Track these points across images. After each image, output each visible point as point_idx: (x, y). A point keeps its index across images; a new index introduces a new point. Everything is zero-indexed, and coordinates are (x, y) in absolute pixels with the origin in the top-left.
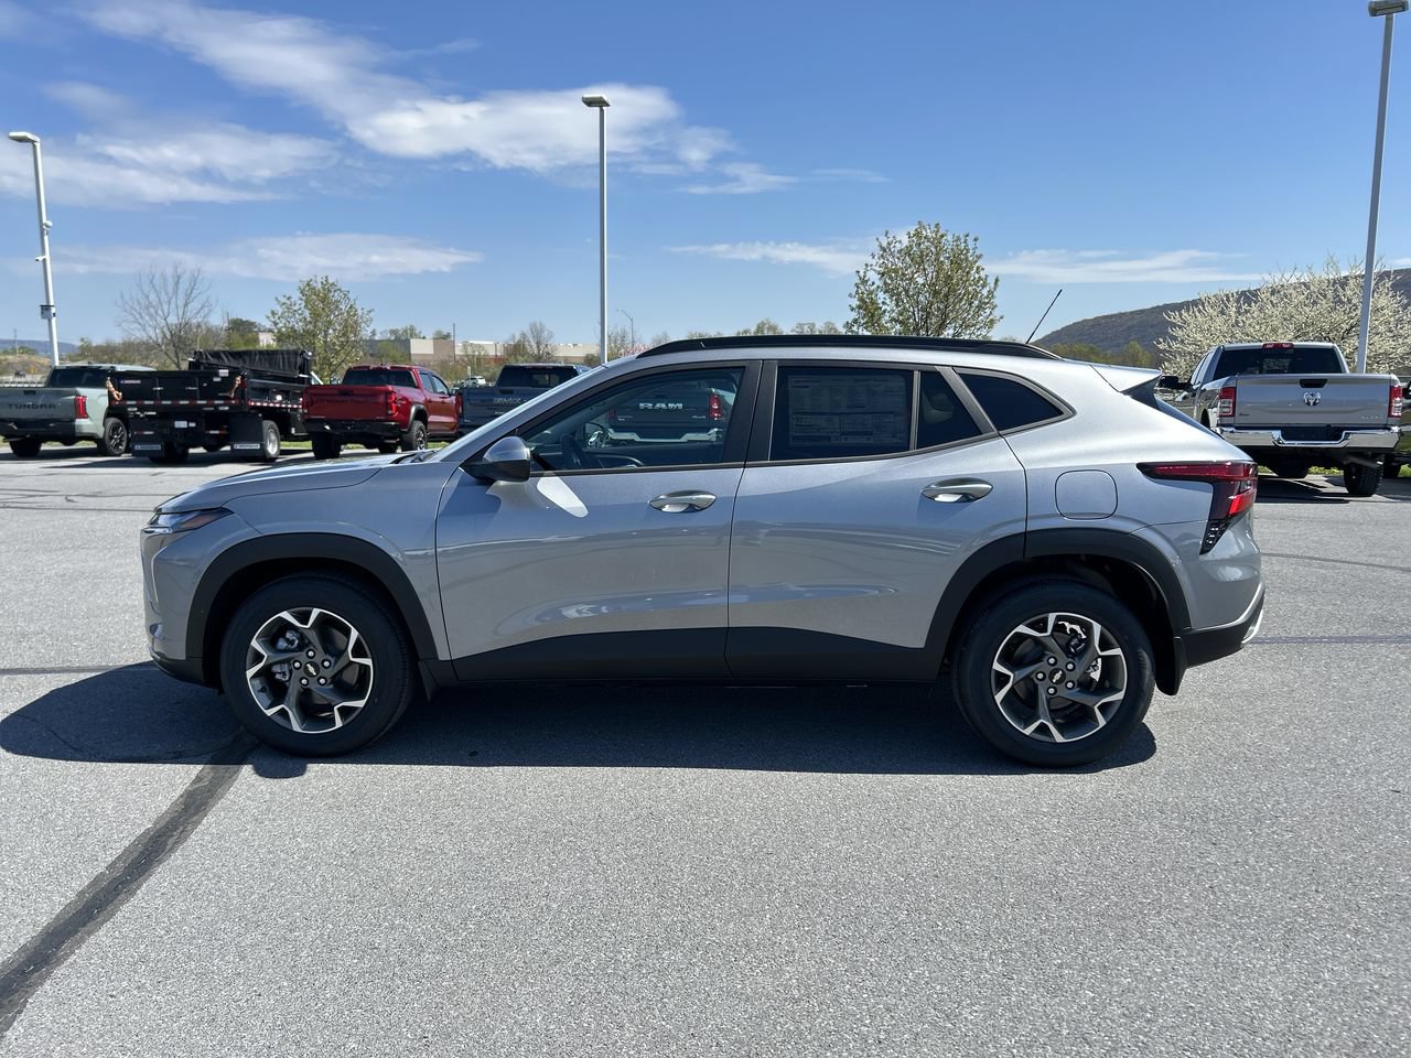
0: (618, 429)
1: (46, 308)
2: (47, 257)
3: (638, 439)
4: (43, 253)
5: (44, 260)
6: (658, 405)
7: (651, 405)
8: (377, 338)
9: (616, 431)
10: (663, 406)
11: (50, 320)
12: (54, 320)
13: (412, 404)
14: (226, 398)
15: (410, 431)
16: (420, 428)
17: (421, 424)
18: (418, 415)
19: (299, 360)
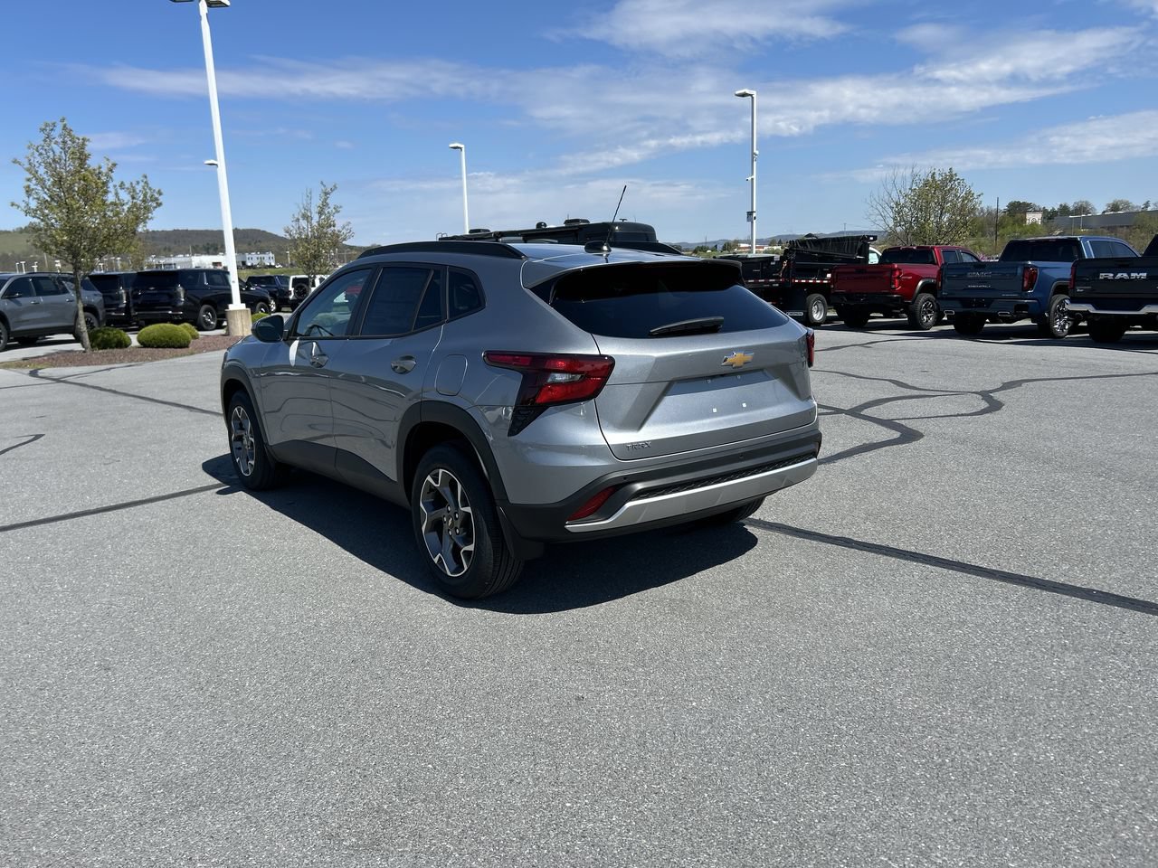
0: (1074, 301)
1: (750, 214)
2: (754, 177)
3: (1091, 309)
4: (752, 174)
5: (752, 179)
6: (1119, 275)
7: (1112, 275)
8: (1149, 209)
9: (1072, 302)
10: (1125, 275)
11: (752, 222)
12: (754, 221)
13: (921, 278)
14: (777, 277)
15: (913, 302)
16: (929, 300)
17: (930, 296)
18: (925, 289)
19: (860, 244)
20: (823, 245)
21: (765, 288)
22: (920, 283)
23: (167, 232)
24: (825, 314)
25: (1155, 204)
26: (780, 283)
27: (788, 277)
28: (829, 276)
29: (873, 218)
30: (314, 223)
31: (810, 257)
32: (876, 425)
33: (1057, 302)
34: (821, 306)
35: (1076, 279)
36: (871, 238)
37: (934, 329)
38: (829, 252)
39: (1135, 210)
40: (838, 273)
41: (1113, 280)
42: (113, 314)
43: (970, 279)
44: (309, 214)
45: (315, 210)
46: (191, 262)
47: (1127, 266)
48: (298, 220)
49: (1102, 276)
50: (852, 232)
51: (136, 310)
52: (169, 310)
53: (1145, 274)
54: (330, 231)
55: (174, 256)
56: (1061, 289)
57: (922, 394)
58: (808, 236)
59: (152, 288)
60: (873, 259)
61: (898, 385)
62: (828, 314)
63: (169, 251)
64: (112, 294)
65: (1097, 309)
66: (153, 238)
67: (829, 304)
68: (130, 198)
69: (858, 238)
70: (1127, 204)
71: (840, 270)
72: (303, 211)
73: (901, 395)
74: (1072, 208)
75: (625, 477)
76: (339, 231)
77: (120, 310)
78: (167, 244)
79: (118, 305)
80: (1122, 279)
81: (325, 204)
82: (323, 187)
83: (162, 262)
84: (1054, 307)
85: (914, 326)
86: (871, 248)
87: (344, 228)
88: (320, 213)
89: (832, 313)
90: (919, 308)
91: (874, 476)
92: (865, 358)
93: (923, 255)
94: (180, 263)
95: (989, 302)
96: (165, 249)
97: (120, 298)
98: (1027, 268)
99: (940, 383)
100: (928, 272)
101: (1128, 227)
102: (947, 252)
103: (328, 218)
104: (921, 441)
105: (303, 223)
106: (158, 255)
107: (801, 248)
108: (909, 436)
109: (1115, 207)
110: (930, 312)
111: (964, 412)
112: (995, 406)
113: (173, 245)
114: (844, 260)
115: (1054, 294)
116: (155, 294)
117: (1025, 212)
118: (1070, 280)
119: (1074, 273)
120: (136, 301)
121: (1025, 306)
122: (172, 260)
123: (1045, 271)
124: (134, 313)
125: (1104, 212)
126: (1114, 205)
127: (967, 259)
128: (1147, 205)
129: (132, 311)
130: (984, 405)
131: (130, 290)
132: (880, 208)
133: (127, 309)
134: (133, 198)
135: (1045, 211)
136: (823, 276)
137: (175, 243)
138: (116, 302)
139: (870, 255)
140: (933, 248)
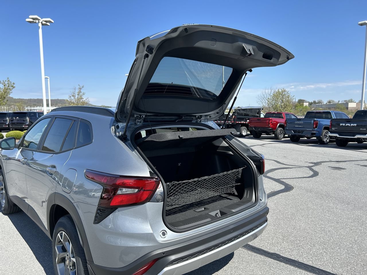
3: (338, 136)
6: (347, 124)
7: (344, 124)
8: (340, 103)
9: (331, 133)
10: (349, 125)
13: (279, 123)
14: (231, 121)
15: (276, 131)
16: (281, 130)
17: (281, 129)
18: (280, 126)
19: (258, 111)
20: (246, 111)
21: (227, 124)
22: (278, 124)
23: (35, 99)
24: (247, 133)
25: (341, 101)
26: (232, 123)
27: (235, 121)
28: (248, 121)
29: (259, 103)
30: (76, 97)
31: (242, 115)
32: (274, 182)
33: (324, 132)
34: (245, 131)
35: (332, 125)
36: (261, 109)
37: (283, 139)
38: (248, 113)
39: (336, 103)
40: (251, 120)
41: (345, 126)
42: (4, 126)
43: (296, 124)
44: (75, 95)
45: (76, 94)
46: (42, 109)
47: (349, 122)
48: (70, 97)
49: (341, 124)
50: (253, 107)
51: (12, 125)
52: (23, 125)
53: (356, 125)
54: (81, 100)
55: (36, 107)
56: (326, 128)
57: (287, 167)
58: (238, 107)
59: (18, 118)
60: (262, 116)
61: (278, 163)
62: (248, 133)
63: (35, 105)
64: (4, 119)
65: (339, 136)
66: (30, 101)
67: (248, 130)
68: (3, 86)
69: (257, 109)
70: (333, 101)
71: (251, 119)
72: (73, 94)
73: (279, 167)
74: (317, 102)
75: (164, 253)
76: (85, 101)
77: (6, 125)
78: (35, 103)
79: (6, 123)
80: (348, 126)
81: (80, 92)
82: (79, 87)
83: (32, 108)
84: (324, 134)
85: (276, 138)
86: (261, 112)
87: (86, 99)
88: (78, 95)
89: (249, 133)
90: (278, 133)
91: (280, 211)
92: (263, 151)
93: (279, 115)
94: (38, 109)
95: (302, 132)
96: (34, 105)
97: (6, 121)
98: (315, 121)
99: (292, 162)
100: (282, 121)
101: (334, 108)
102: (287, 114)
103: (81, 96)
104: (294, 190)
105: (72, 98)
106: (31, 106)
107: (238, 111)
108: (288, 188)
109: (330, 102)
110: (281, 134)
111: (305, 176)
112: (316, 174)
113: (36, 104)
114: (253, 116)
115: (324, 129)
116: (18, 120)
117: (303, 103)
118: (330, 125)
119: (331, 124)
120: (11, 122)
121: (314, 134)
122: (35, 108)
123: (320, 122)
124: (10, 126)
125: (326, 103)
126: (329, 101)
127: (293, 117)
128: (339, 101)
129: (10, 125)
130: (311, 173)
131: (10, 118)
132: (261, 100)
133: (9, 125)
134: (4, 86)
135: (309, 102)
136: (246, 120)
137: (37, 103)
138: (5, 122)
139: (261, 114)
140: (282, 113)
